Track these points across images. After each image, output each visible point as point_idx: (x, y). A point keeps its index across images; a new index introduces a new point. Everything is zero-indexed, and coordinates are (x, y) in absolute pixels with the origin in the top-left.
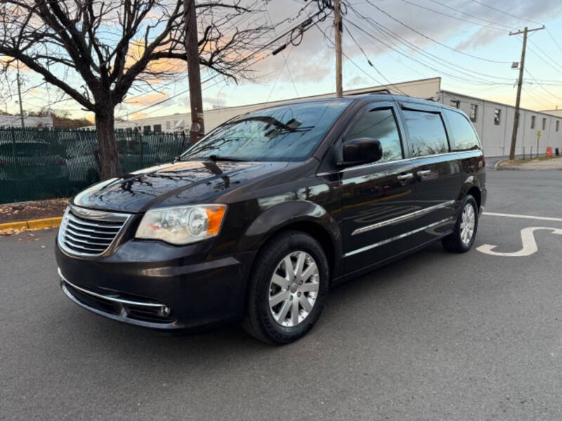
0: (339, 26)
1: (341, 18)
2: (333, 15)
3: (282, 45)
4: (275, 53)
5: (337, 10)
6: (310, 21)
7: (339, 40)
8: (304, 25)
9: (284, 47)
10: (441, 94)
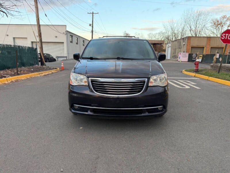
7: (37, 2)
10: (67, 32)
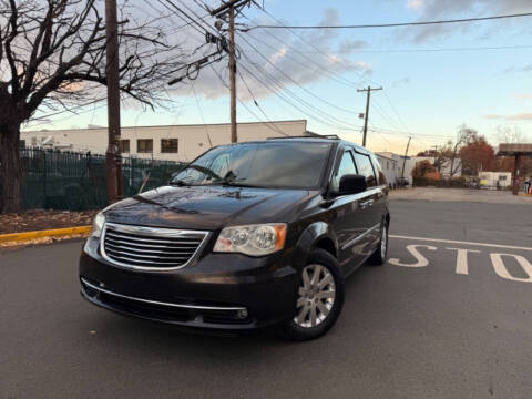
0: (233, 68)
1: (235, 62)
2: (228, 57)
3: (179, 76)
4: (170, 84)
5: (232, 54)
6: (206, 60)
7: (233, 80)
8: (201, 62)
9: (180, 79)
10: (307, 134)
